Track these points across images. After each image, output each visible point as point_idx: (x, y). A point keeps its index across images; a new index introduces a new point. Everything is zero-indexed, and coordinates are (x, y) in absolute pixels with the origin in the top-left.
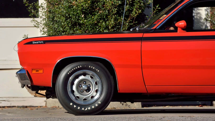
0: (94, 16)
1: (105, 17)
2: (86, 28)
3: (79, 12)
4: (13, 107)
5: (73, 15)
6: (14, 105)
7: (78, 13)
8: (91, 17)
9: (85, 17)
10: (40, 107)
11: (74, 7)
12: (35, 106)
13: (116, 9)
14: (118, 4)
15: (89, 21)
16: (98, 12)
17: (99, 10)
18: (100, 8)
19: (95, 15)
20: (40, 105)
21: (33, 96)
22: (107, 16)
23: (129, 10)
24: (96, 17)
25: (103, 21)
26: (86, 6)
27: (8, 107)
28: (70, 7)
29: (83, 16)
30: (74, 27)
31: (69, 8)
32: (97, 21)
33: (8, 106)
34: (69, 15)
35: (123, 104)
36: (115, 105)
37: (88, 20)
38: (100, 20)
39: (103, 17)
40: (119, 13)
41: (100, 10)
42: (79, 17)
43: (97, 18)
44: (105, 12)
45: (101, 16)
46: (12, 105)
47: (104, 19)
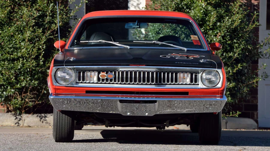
0: (10, 27)
1: (22, 29)
2: (2, 40)
8: (8, 28)
13: (34, 21)
14: (36, 16)
15: (6, 32)
16: (15, 24)
18: (17, 19)
19: (12, 26)
22: (24, 27)
23: (49, 22)
24: (13, 28)
25: (20, 33)
26: (3, 17)
32: (14, 33)
35: (43, 122)
36: (32, 123)
37: (4, 31)
38: (16, 32)
39: (20, 28)
40: (38, 25)
41: (17, 21)
43: (14, 30)
44: (23, 23)
45: (18, 28)
47: (21, 31)
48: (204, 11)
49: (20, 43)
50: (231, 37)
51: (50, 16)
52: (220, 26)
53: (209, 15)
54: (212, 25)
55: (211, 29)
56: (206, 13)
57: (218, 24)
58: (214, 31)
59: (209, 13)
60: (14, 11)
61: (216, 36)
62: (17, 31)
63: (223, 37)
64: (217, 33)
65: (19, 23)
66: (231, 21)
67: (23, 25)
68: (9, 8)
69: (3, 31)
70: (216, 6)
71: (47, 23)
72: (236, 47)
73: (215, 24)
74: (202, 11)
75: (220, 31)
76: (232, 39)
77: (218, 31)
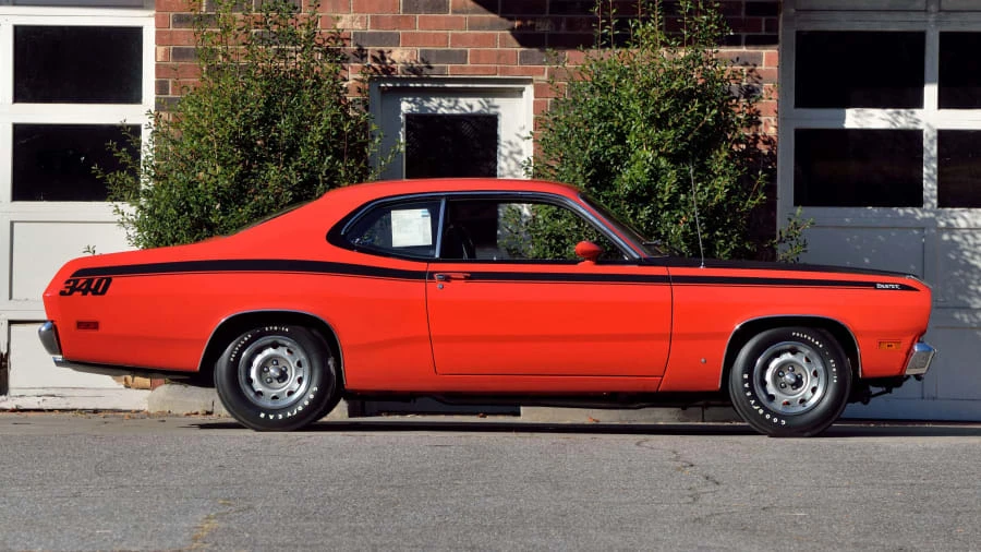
0: (242, 206)
3: (209, 197)
4: (72, 410)
5: (197, 203)
6: (75, 407)
7: (207, 200)
8: (237, 209)
9: (224, 210)
10: (138, 412)
11: (200, 186)
12: (123, 408)
14: (295, 183)
15: (233, 217)
16: (251, 200)
17: (256, 193)
18: (257, 190)
19: (246, 204)
20: (137, 409)
21: (122, 386)
22: (271, 206)
24: (248, 209)
27: (60, 410)
28: (191, 185)
29: (218, 207)
30: (197, 232)
31: (189, 187)
33: (60, 407)
34: (187, 203)
42: (209, 208)
45: (258, 208)
46: (70, 407)
48: (651, 170)
50: (708, 223)
51: (325, 182)
52: (686, 203)
53: (663, 177)
54: (669, 200)
55: (666, 208)
56: (656, 174)
57: (682, 197)
58: (673, 211)
59: (663, 174)
60: (250, 173)
61: (677, 222)
62: (257, 214)
63: (693, 225)
64: (680, 217)
65: (260, 198)
66: (710, 191)
67: (268, 202)
68: (241, 166)
69: (227, 214)
70: (676, 159)
72: (720, 246)
73: (674, 199)
74: (647, 170)
75: (686, 213)
76: (710, 229)
77: (682, 213)
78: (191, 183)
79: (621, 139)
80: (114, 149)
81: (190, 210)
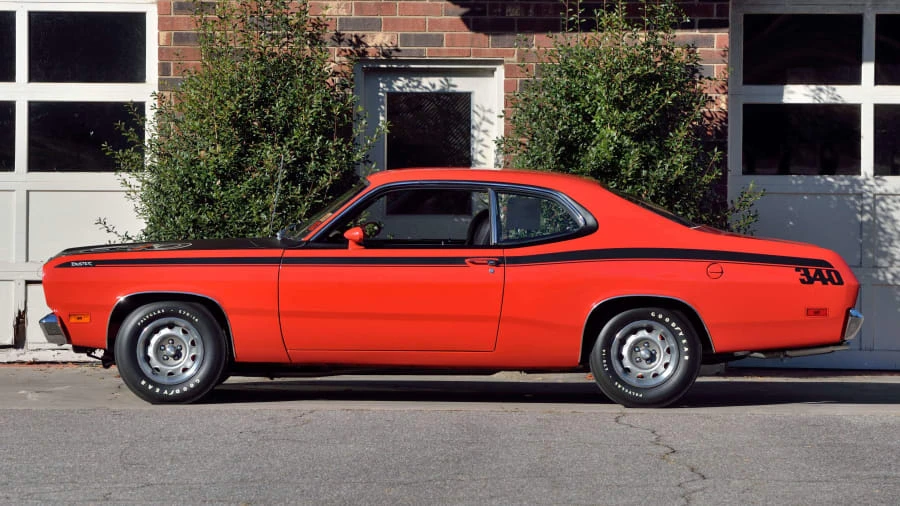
0: (241, 183)
1: (262, 187)
2: (225, 209)
3: (210, 174)
5: (199, 179)
7: (209, 176)
8: (236, 185)
9: (223, 185)
11: (202, 163)
13: (285, 171)
14: (289, 162)
15: (232, 192)
16: (248, 177)
17: (253, 171)
18: (254, 168)
19: (243, 181)
22: (267, 183)
23: (316, 171)
24: (246, 185)
25: (260, 195)
26: (226, 163)
27: (73, 363)
28: (193, 163)
29: (219, 182)
30: (199, 207)
31: (192, 165)
32: (247, 195)
33: (73, 360)
34: (190, 179)
37: (230, 191)
38: (251, 194)
40: (292, 178)
42: (210, 184)
43: (247, 189)
44: (264, 176)
45: (255, 184)
47: (262, 191)
48: (615, 148)
49: (259, 214)
50: (668, 197)
51: (316, 160)
52: (647, 179)
53: (627, 154)
54: (632, 176)
55: (629, 183)
56: (620, 151)
57: (644, 172)
58: (636, 186)
59: (626, 152)
60: (246, 152)
62: (254, 190)
64: (642, 191)
65: (257, 175)
66: (669, 168)
67: (264, 179)
68: (239, 145)
69: (227, 190)
70: (639, 137)
71: (310, 175)
73: (637, 173)
74: (612, 148)
75: (647, 187)
77: (644, 188)
78: (194, 161)
79: (588, 118)
80: (123, 129)
81: (193, 186)
